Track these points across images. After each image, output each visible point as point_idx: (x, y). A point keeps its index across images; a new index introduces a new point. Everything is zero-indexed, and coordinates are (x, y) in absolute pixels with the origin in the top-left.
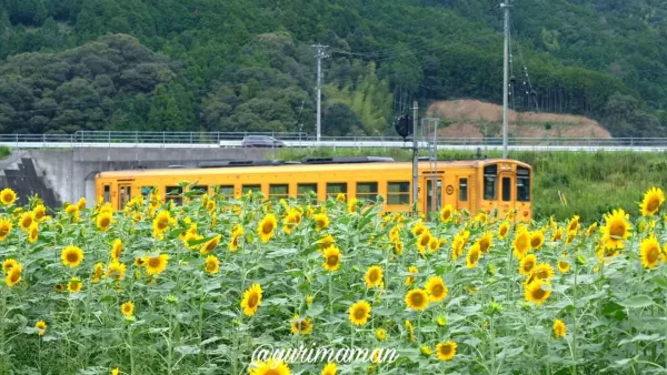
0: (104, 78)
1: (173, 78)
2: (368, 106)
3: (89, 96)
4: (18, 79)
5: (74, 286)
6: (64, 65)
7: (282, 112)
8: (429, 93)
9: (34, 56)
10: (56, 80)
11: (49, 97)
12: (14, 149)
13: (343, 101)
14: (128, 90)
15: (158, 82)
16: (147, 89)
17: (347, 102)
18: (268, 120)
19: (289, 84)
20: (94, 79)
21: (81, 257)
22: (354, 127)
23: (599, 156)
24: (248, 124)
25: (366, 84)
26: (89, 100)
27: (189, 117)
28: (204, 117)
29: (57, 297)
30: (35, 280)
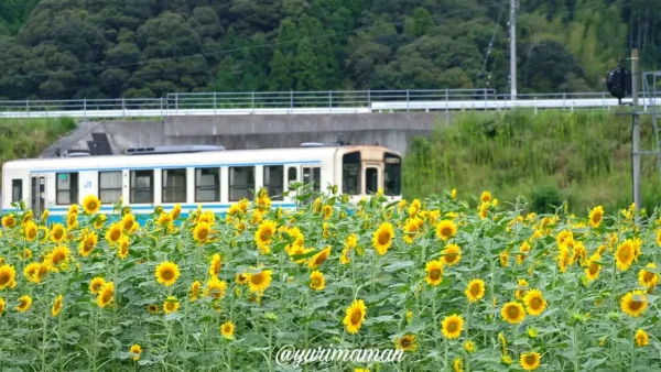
0: (206, 11)
1: (306, 10)
2: (592, 43)
3: (184, 39)
4: (83, 17)
5: (171, 307)
7: (464, 55)
10: (136, 15)
11: (127, 40)
12: (81, 120)
13: (553, 38)
14: (242, 29)
15: (284, 16)
16: (268, 25)
17: (559, 38)
18: (444, 68)
19: (473, 15)
20: (191, 12)
21: (177, 274)
22: (571, 75)
24: (415, 74)
25: (589, 11)
26: (186, 44)
27: (330, 66)
28: (352, 65)
29: (151, 319)
30: (126, 301)
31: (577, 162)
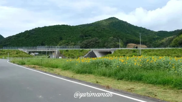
0: (95, 42)
4: (86, 42)
6: (90, 41)
8: (127, 43)
9: (87, 40)
11: (89, 44)
12: (91, 50)
14: (97, 43)
15: (100, 42)
23: (150, 49)
26: (93, 44)
27: (103, 46)
31: (126, 53)
